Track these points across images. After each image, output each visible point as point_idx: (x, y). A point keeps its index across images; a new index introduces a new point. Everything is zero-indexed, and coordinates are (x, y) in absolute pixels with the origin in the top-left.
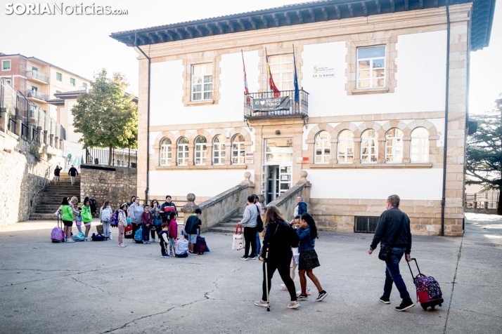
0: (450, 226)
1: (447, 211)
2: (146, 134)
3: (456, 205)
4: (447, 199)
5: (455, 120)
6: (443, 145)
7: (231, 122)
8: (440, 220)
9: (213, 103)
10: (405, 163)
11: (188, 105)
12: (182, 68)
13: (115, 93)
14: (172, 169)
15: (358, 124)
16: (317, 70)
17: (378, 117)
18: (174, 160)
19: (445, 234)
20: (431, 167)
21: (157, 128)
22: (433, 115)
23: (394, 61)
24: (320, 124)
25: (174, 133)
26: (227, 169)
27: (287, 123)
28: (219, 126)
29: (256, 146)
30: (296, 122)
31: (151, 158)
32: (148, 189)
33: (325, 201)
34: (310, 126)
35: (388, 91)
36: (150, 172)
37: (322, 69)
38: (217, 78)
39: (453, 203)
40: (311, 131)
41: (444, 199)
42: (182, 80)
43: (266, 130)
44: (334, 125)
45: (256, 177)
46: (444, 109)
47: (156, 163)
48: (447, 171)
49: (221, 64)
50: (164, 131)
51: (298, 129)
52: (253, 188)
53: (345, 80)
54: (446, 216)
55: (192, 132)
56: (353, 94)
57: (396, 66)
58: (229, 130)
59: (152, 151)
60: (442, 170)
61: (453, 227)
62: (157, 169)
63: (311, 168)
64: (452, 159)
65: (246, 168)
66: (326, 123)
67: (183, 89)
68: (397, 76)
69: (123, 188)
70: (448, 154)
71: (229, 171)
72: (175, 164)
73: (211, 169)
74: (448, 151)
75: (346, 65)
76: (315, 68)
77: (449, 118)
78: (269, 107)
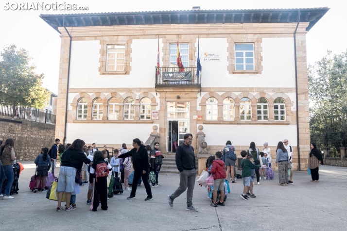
0: (304, 164)
1: (301, 153)
2: (66, 95)
3: (306, 150)
4: (300, 146)
5: (302, 94)
6: (295, 110)
7: (140, 89)
8: (297, 160)
9: (125, 74)
10: (272, 121)
11: (103, 74)
12: (99, 47)
13: (22, 63)
14: (88, 123)
15: (237, 94)
16: (207, 56)
17: (252, 90)
18: (90, 115)
19: (301, 169)
20: (288, 124)
21: (75, 90)
22: (288, 90)
23: (260, 54)
24: (210, 93)
25: (90, 94)
26: (137, 123)
27: (186, 90)
28: (130, 90)
29: (160, 107)
30: (193, 90)
31: (69, 113)
32: (65, 138)
33: (215, 147)
34: (203, 94)
35: (257, 73)
36: (68, 125)
37: (211, 55)
38: (128, 56)
39: (304, 148)
40: (203, 97)
41: (298, 145)
42: (99, 56)
43: (168, 95)
44: (220, 94)
45: (161, 129)
46: (295, 87)
47: (74, 117)
48: (299, 127)
49: (132, 46)
50: (82, 93)
51: (193, 95)
52: (159, 137)
53: (227, 64)
54: (301, 157)
55: (106, 94)
56: (233, 73)
57: (262, 57)
58: (138, 94)
59: (70, 108)
60: (296, 126)
61: (306, 164)
62: (74, 122)
63: (204, 123)
64: (302, 119)
65: (152, 123)
66: (215, 92)
67: (100, 62)
68: (263, 63)
69: (26, 137)
70: (299, 116)
71: (138, 124)
72: (91, 118)
73: (123, 123)
74: (299, 114)
75: (227, 54)
76: (205, 54)
77: (298, 93)
78: (175, 78)
